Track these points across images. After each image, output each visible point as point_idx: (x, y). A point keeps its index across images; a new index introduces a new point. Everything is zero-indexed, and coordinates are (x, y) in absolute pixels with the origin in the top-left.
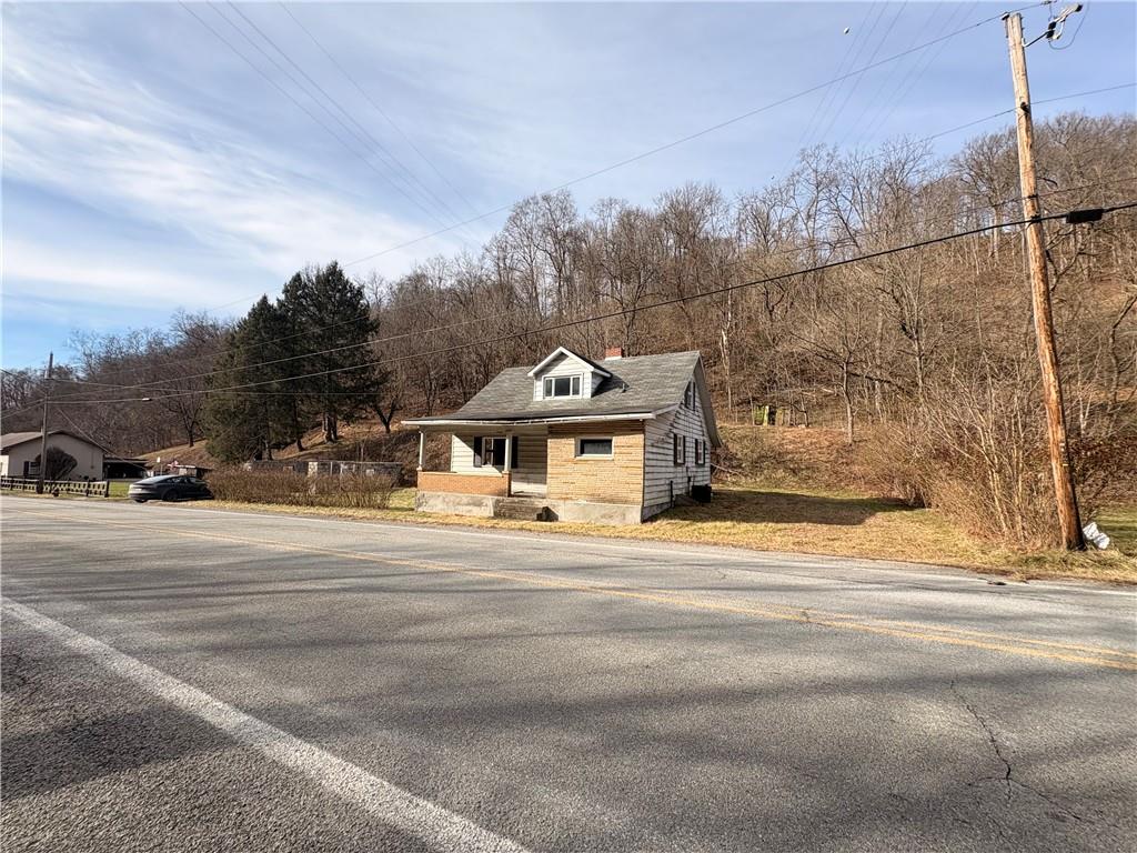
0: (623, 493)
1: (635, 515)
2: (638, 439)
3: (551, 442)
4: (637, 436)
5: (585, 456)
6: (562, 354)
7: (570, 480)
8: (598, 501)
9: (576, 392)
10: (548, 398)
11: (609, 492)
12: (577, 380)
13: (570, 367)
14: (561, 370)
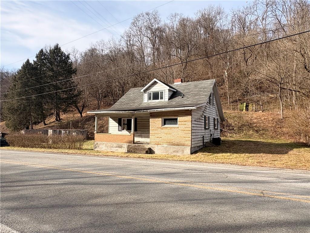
0: (183, 142)
1: (188, 151)
2: (189, 118)
3: (151, 120)
4: (189, 117)
5: (166, 126)
6: (155, 82)
7: (159, 135)
8: (172, 145)
9: (162, 98)
10: (150, 101)
11: (177, 141)
12: (162, 93)
13: (159, 87)
14: (155, 89)
